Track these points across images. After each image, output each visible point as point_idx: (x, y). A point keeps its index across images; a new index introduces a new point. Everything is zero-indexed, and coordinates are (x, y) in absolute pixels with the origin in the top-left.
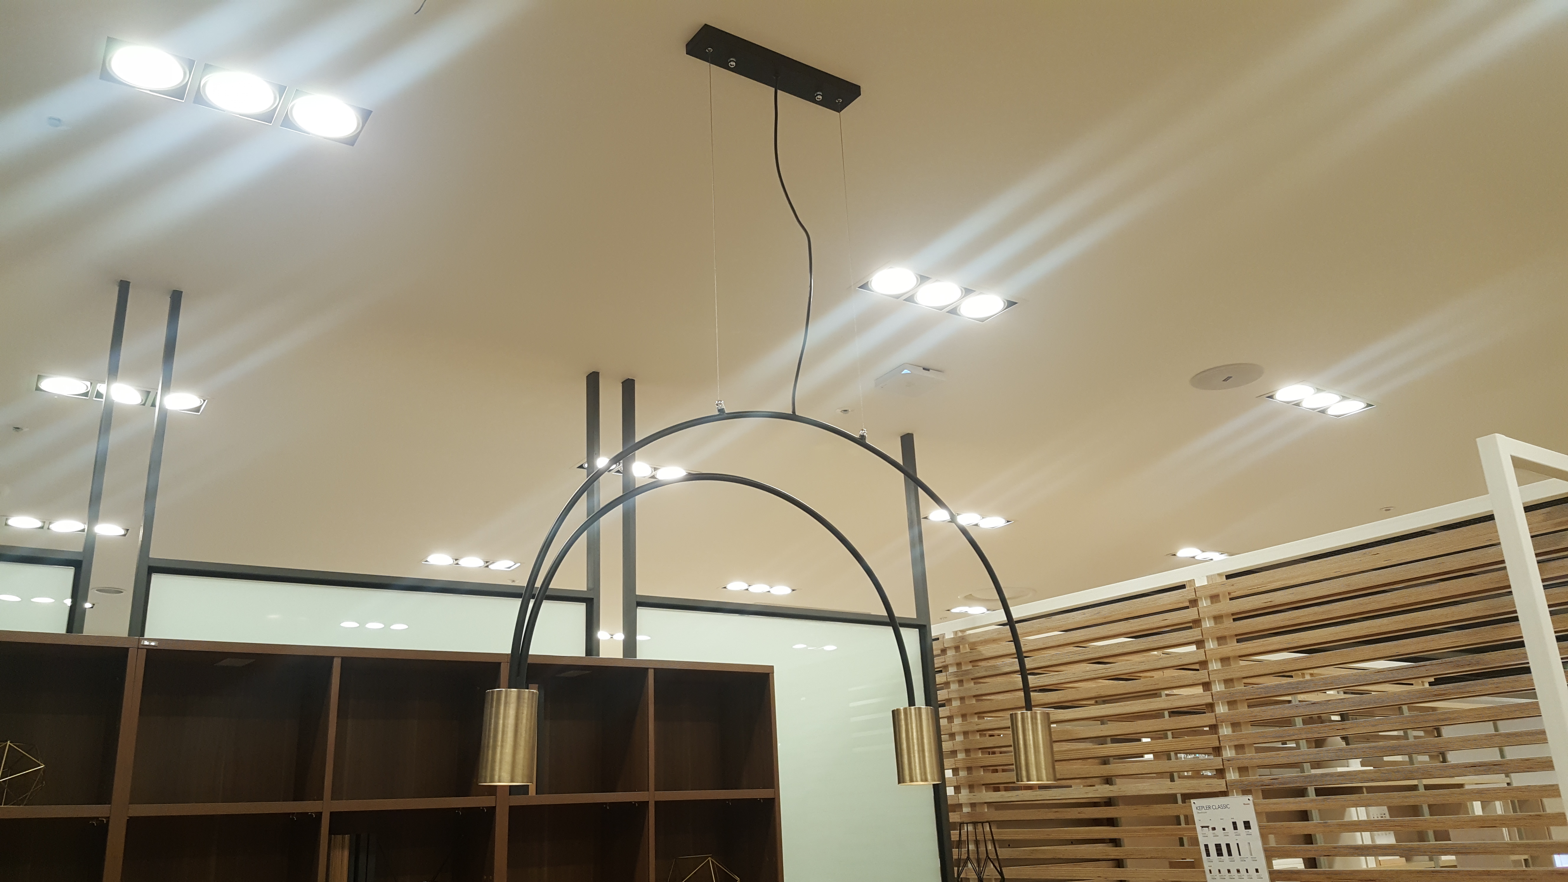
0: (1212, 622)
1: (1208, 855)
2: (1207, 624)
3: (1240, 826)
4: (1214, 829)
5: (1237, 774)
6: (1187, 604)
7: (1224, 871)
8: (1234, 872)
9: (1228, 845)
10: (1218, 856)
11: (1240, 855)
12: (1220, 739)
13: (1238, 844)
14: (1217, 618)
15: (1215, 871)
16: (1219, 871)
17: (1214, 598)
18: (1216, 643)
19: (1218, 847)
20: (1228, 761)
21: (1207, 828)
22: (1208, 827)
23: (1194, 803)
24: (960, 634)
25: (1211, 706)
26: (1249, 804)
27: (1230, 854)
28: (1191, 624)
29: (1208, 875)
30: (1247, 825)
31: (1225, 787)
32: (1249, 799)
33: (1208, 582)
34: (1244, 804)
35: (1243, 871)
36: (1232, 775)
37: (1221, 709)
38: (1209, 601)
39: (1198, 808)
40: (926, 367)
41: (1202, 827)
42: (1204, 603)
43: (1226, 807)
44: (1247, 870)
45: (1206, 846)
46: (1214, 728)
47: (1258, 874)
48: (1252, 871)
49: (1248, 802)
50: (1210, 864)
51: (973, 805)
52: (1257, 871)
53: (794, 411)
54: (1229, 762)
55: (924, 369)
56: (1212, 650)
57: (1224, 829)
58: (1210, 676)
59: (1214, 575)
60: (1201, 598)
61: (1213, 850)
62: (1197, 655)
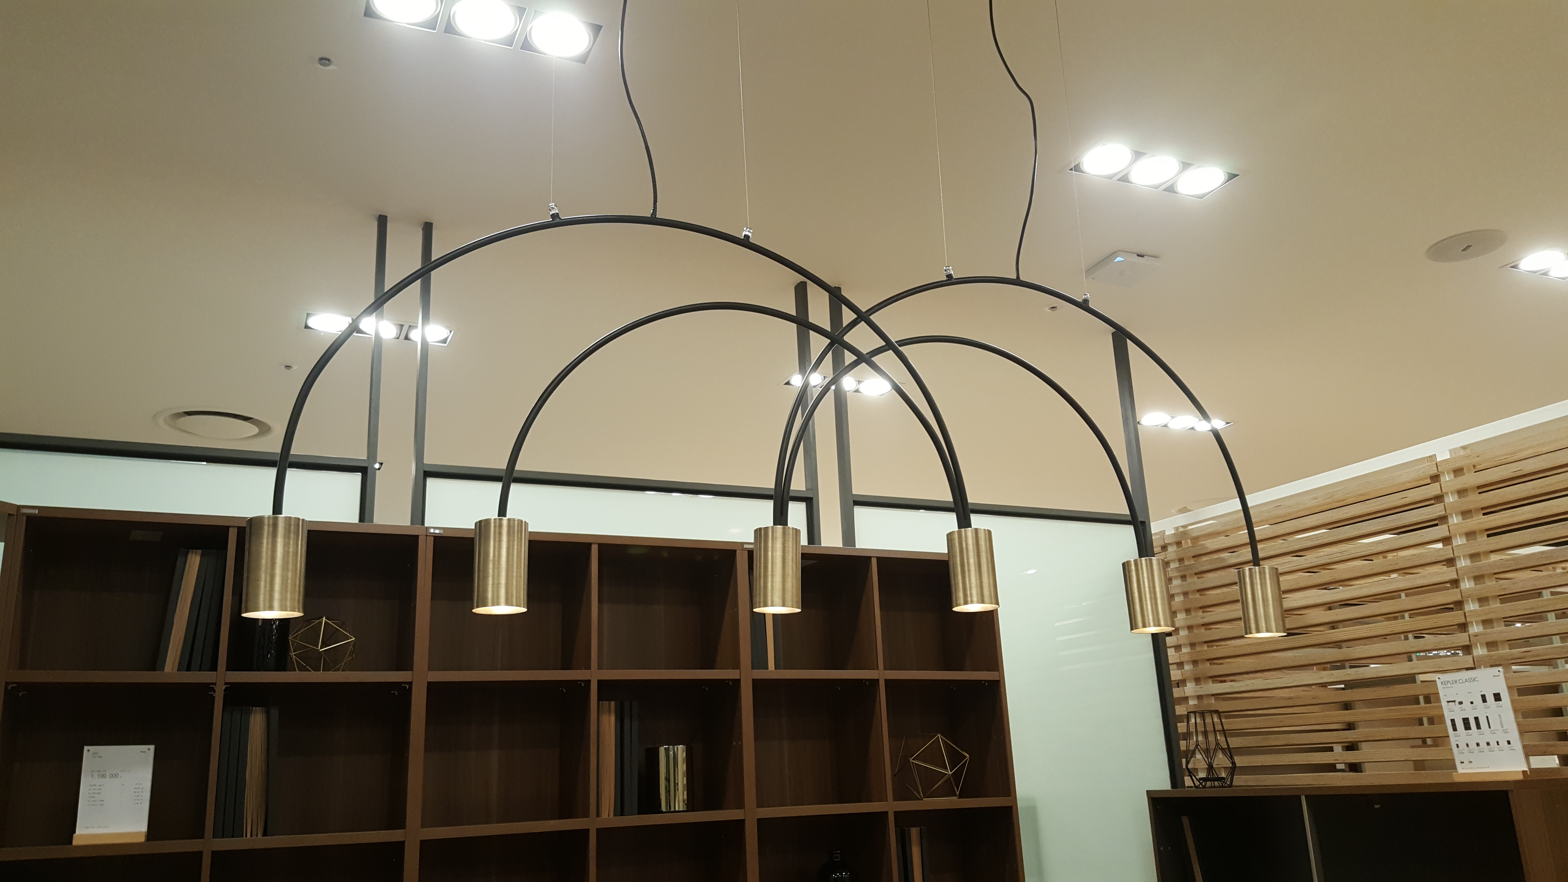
0: (1456, 497)
1: (1455, 729)
2: (1450, 499)
3: (1490, 698)
4: (1461, 703)
5: (1485, 650)
6: (1428, 480)
7: (1473, 745)
8: (1483, 745)
9: (1476, 719)
10: (1465, 730)
11: (1490, 727)
12: (1467, 615)
13: (1487, 717)
14: (1461, 492)
15: (1462, 746)
16: (1467, 745)
17: (1458, 472)
18: (1460, 518)
19: (1466, 722)
20: (1476, 636)
21: (1454, 703)
22: (1454, 701)
23: (1439, 678)
24: (1181, 530)
25: (1455, 583)
26: (1499, 676)
27: (1478, 726)
28: (1432, 500)
29: (1455, 749)
30: (1497, 697)
31: (1472, 663)
32: (1499, 671)
33: (1451, 455)
34: (1494, 676)
35: (1493, 744)
36: (1480, 651)
37: (1467, 585)
38: (1452, 475)
39: (1443, 683)
40: (1139, 254)
41: (1448, 702)
42: (1446, 478)
43: (1474, 680)
44: (1498, 742)
45: (1453, 721)
46: (1459, 604)
47: (1509, 745)
48: (1503, 743)
49: (1499, 673)
50: (1457, 738)
51: (1200, 697)
52: (1509, 742)
53: (1018, 277)
54: (1476, 638)
56: (1456, 524)
57: (1472, 703)
58: (1455, 551)
59: (1457, 448)
60: (1444, 473)
61: (1460, 725)
62: (1440, 531)
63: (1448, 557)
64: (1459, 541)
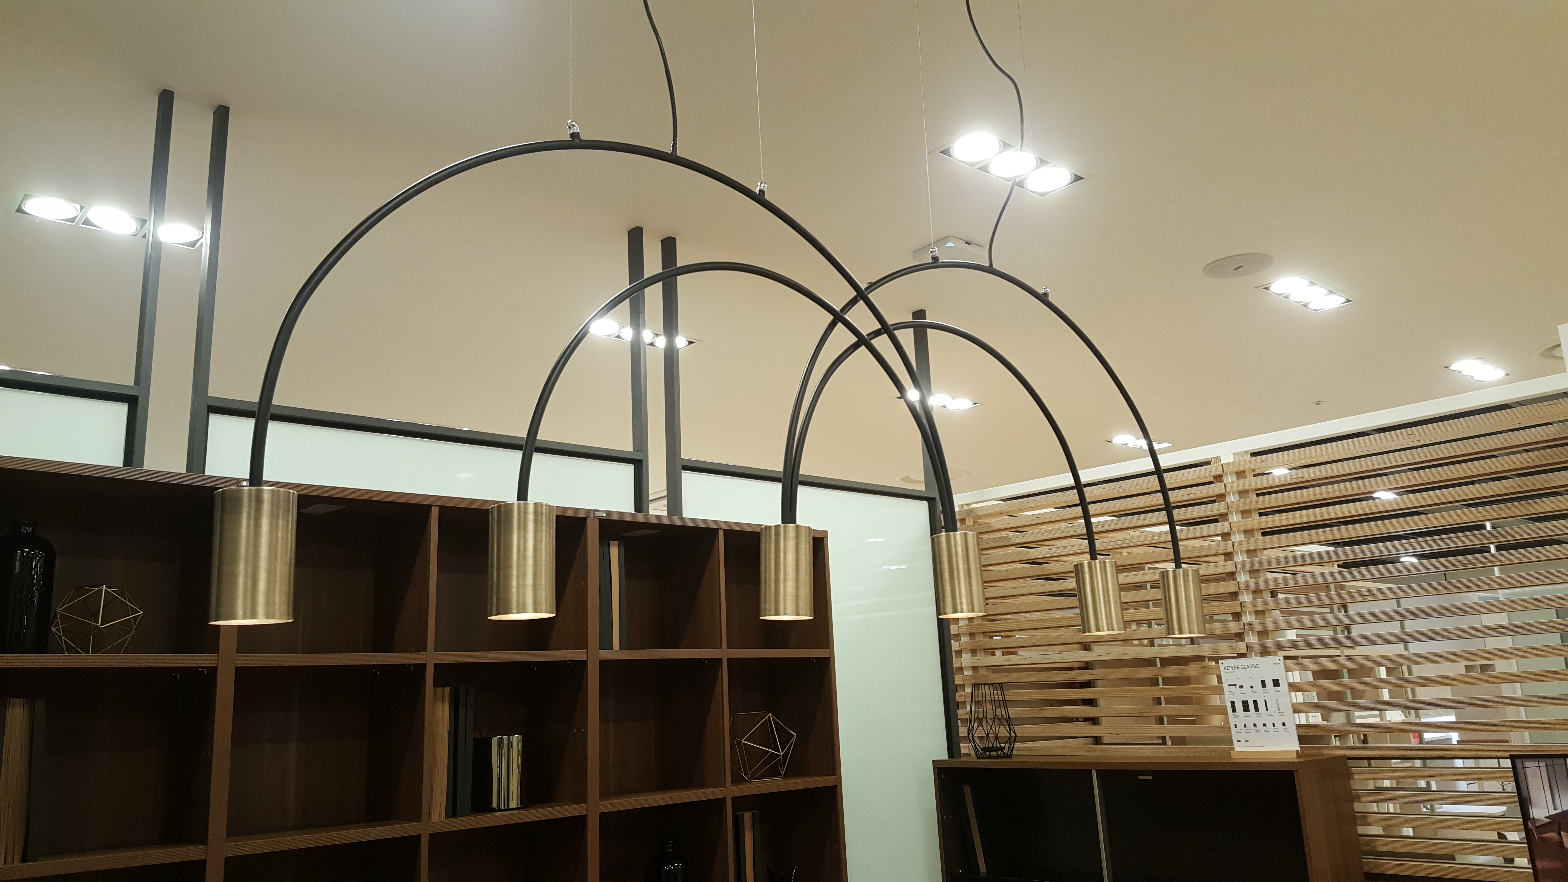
0: (1237, 496)
1: (1234, 710)
2: (1232, 498)
3: (1269, 684)
4: (1241, 687)
5: (1256, 638)
6: (1212, 479)
7: (1250, 726)
8: (1260, 725)
9: (1255, 702)
10: (1244, 711)
11: (1267, 710)
12: (1243, 605)
13: (1265, 701)
14: (1243, 493)
15: (1240, 726)
16: (1245, 725)
17: (1241, 474)
18: (1240, 516)
19: (1245, 704)
20: (1250, 625)
21: (1235, 687)
22: (1235, 685)
23: (1222, 663)
24: (966, 507)
25: (1232, 575)
26: (1279, 664)
27: (1257, 709)
28: (1215, 498)
29: (1233, 729)
30: (1276, 683)
31: (1246, 649)
32: (1279, 659)
33: (1234, 459)
34: (1274, 664)
35: (1269, 725)
36: (1251, 639)
37: (1243, 577)
38: (1235, 477)
39: (1226, 668)
40: (968, 241)
41: (1229, 685)
42: (1229, 479)
43: (1255, 666)
44: (1273, 724)
45: (1233, 703)
46: (1234, 595)
47: (1284, 727)
48: (1279, 725)
49: (1279, 662)
50: (1236, 719)
51: (975, 669)
52: (1284, 724)
53: (991, 265)
54: (1250, 626)
55: (966, 243)
56: (1236, 522)
57: (1252, 687)
58: (1235, 547)
59: (1241, 452)
60: (1227, 474)
61: (1239, 707)
62: (1221, 527)
63: (1229, 551)
64: (1237, 537)
